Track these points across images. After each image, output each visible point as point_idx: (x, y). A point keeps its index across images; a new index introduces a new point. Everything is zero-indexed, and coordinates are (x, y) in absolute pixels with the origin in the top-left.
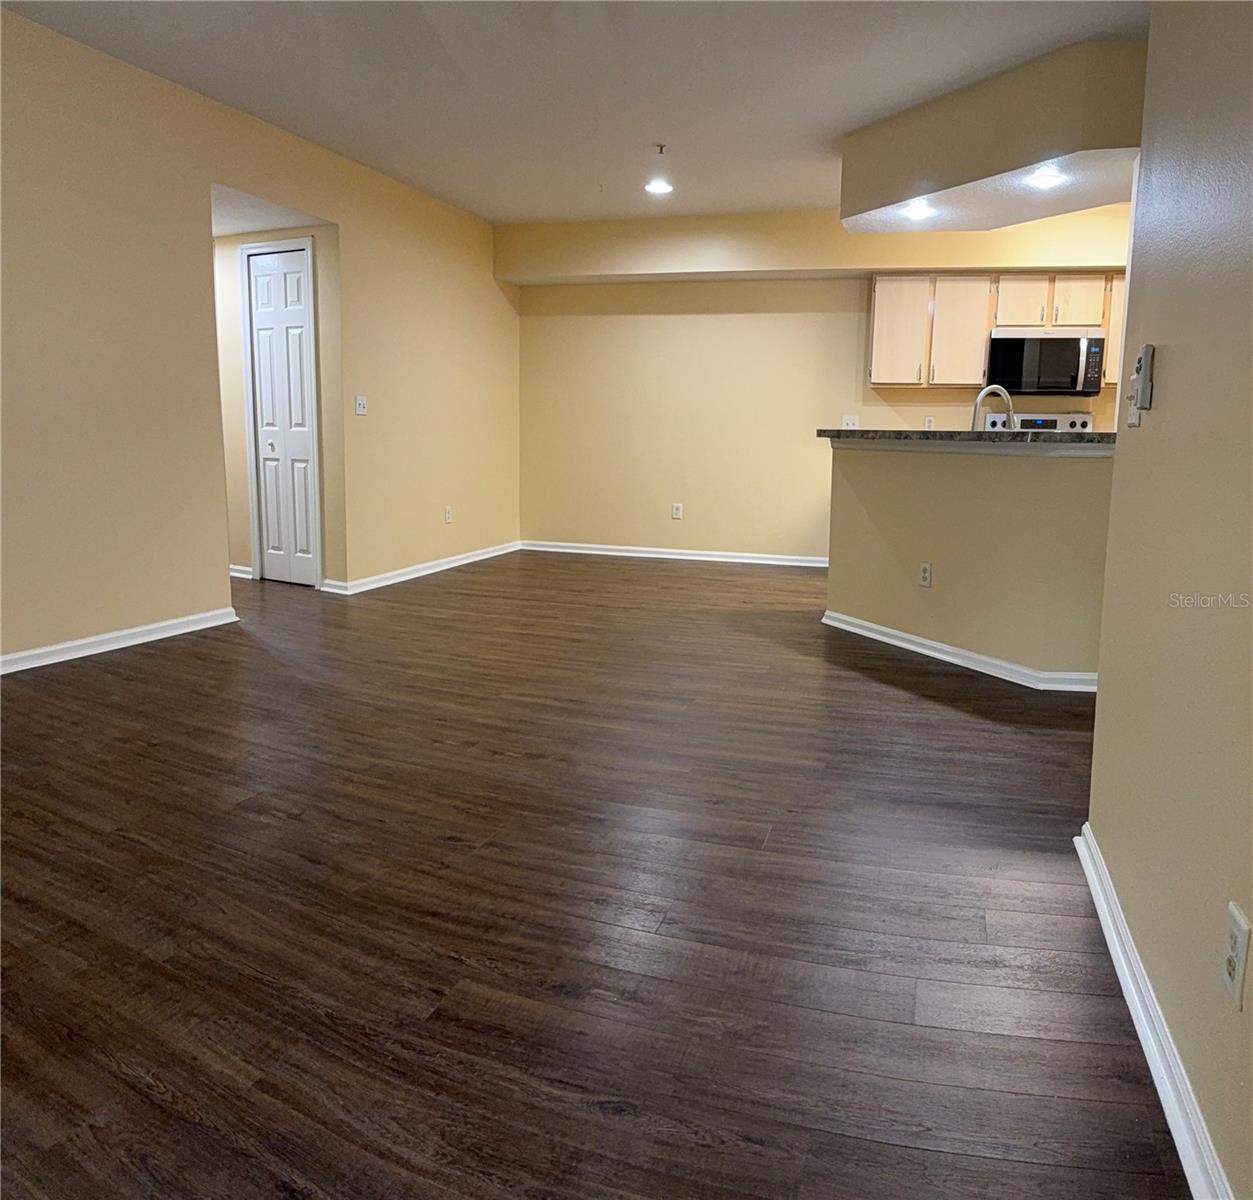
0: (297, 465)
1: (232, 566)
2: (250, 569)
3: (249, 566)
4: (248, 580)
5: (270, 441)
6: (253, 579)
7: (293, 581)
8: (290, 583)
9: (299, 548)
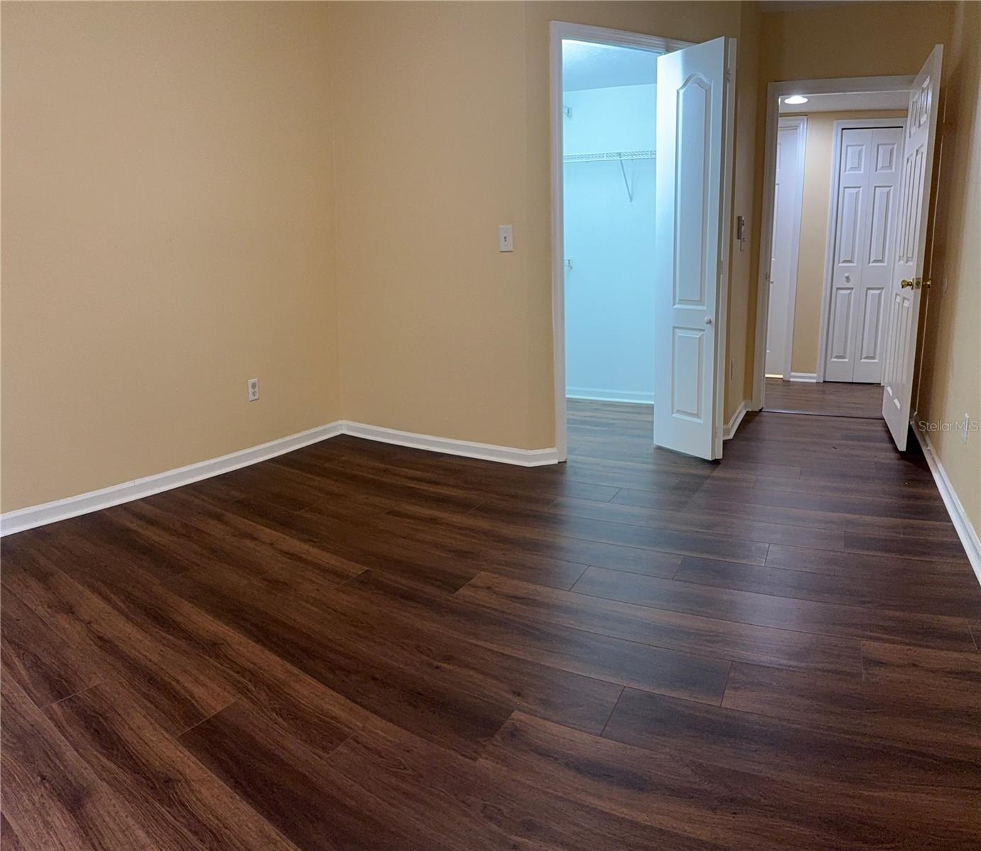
0: (870, 292)
1: (793, 374)
2: (815, 375)
3: (815, 373)
4: (813, 383)
5: (846, 275)
6: (817, 382)
7: (854, 381)
8: (852, 383)
9: (864, 356)
